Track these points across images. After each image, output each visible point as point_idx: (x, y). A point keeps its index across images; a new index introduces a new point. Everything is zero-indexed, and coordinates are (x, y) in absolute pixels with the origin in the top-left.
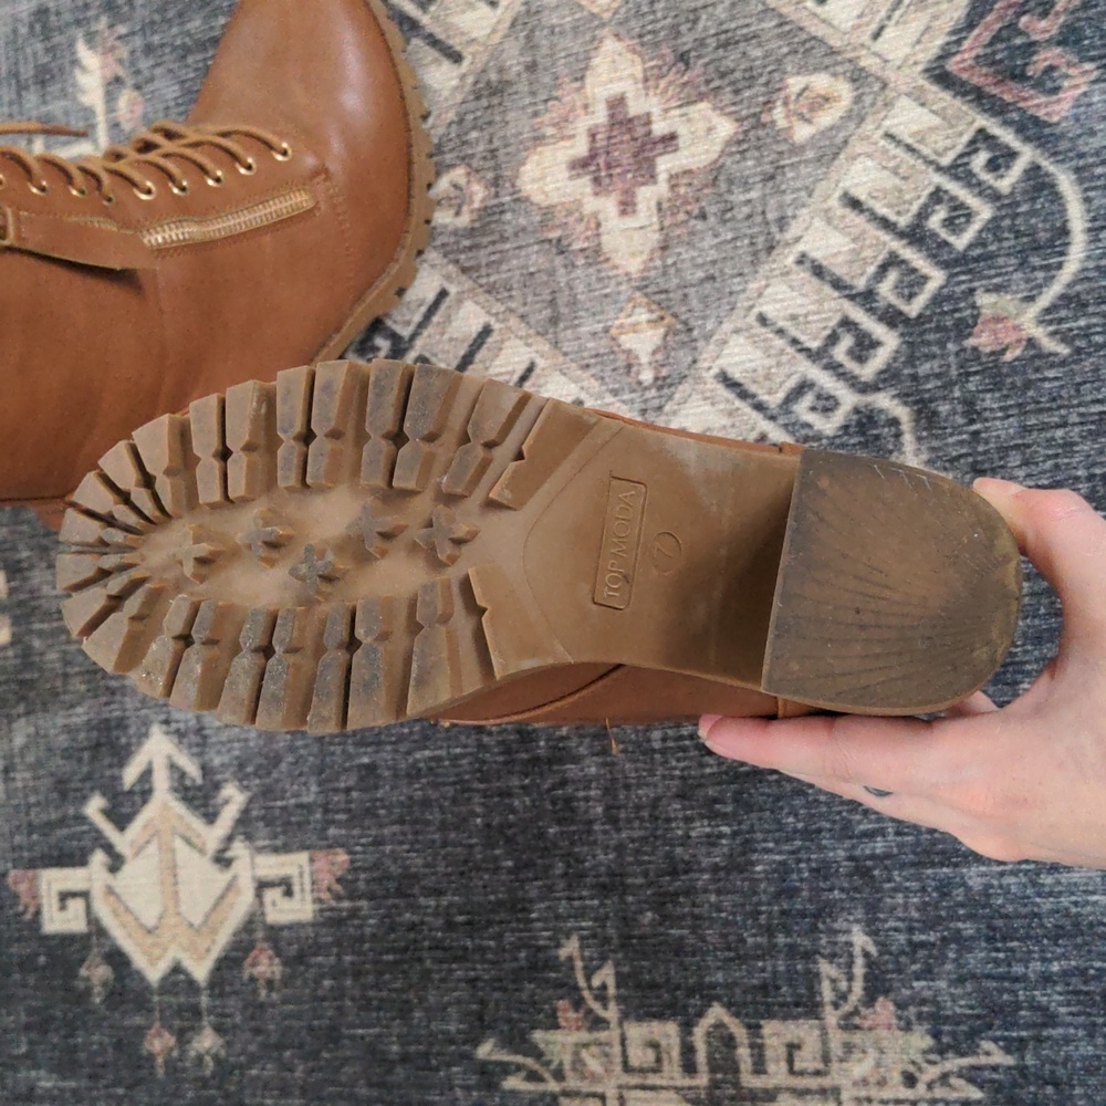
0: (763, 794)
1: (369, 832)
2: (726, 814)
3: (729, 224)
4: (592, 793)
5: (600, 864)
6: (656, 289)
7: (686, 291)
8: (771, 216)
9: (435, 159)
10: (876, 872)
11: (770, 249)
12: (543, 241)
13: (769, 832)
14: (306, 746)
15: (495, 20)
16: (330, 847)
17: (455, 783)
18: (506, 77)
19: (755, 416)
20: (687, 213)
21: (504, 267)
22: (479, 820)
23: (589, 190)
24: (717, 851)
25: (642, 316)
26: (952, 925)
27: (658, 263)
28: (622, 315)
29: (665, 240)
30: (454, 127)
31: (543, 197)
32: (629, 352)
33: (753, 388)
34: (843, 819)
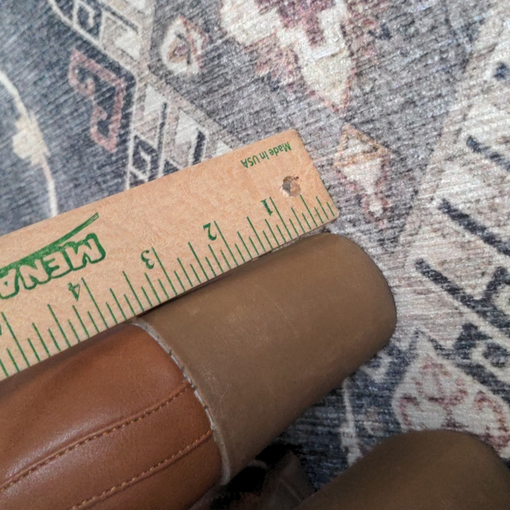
3: (414, 40)
6: (363, 119)
7: (391, 118)
8: (456, 24)
11: (464, 63)
12: (257, 80)
19: (488, 249)
20: (370, 32)
21: (236, 109)
23: (278, 23)
25: (357, 148)
27: (358, 92)
28: (339, 148)
29: (358, 67)
31: (244, 36)
32: (354, 183)
33: (480, 220)
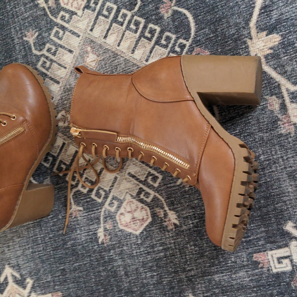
0: (163, 263)
1: (66, 286)
2: (154, 270)
4: (121, 269)
5: (125, 287)
9: (57, 109)
10: (193, 280)
13: (166, 273)
14: (46, 266)
15: (66, 72)
16: (57, 291)
17: (86, 271)
18: (71, 87)
22: (93, 280)
24: (154, 279)
26: (213, 291)
30: (60, 100)
34: (183, 267)
